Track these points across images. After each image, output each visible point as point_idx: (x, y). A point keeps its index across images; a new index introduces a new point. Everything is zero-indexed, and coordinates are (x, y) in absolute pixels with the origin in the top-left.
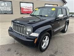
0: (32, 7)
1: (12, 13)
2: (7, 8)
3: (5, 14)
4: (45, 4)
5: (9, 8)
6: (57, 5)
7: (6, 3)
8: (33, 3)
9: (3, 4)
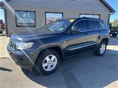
2: (30, 20)
4: (81, 14)
5: (32, 20)
6: (100, 15)
7: (28, 14)
8: (62, 13)
9: (25, 15)
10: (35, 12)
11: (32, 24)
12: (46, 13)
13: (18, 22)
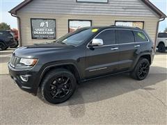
1: (55, 38)
2: (49, 30)
3: (44, 38)
5: (51, 30)
6: (143, 22)
7: (47, 23)
8: (91, 21)
9: (42, 24)
10: (55, 20)
11: (51, 35)
12: (69, 20)
13: (35, 33)
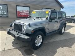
0: (29, 11)
2: (3, 11)
4: (42, 8)
7: (1, 6)
10: (7, 5)
11: (5, 14)
12: (17, 6)
